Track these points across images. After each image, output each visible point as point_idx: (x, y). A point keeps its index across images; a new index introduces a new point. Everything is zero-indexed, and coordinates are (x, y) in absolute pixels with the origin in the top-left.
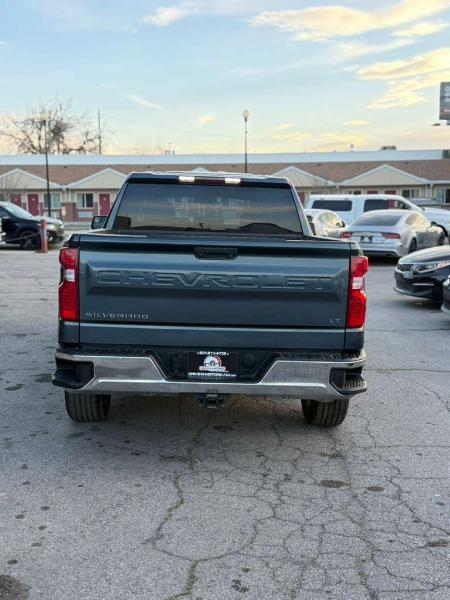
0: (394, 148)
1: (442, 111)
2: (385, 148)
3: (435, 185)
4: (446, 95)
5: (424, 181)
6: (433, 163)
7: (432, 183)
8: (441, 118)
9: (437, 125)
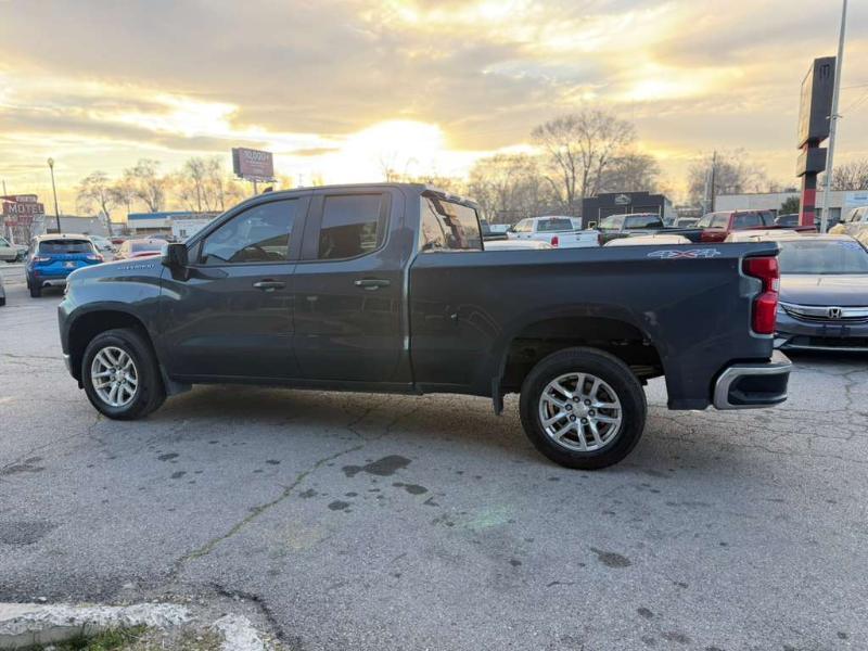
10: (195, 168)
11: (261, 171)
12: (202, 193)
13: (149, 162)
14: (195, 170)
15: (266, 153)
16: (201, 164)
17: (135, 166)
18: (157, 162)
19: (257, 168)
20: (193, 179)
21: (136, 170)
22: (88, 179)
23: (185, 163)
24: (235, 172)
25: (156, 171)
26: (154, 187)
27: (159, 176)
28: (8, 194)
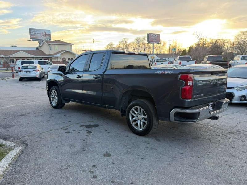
0: (16, 46)
1: (30, 36)
2: (13, 46)
3: (37, 57)
4: (32, 32)
5: (34, 56)
6: (34, 51)
7: (36, 57)
8: (31, 38)
9: (30, 40)
10: (138, 40)
11: (156, 41)
12: (139, 48)
13: (126, 39)
14: (138, 41)
15: (158, 34)
16: (140, 39)
17: (122, 40)
18: (128, 39)
19: (154, 39)
20: (137, 44)
21: (122, 41)
22: (108, 45)
23: (135, 39)
24: (147, 41)
25: (127, 42)
26: (126, 46)
27: (128, 43)
28: (85, 50)
